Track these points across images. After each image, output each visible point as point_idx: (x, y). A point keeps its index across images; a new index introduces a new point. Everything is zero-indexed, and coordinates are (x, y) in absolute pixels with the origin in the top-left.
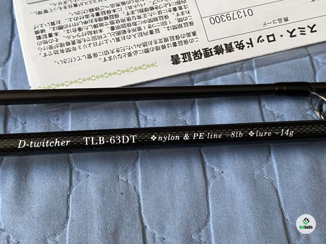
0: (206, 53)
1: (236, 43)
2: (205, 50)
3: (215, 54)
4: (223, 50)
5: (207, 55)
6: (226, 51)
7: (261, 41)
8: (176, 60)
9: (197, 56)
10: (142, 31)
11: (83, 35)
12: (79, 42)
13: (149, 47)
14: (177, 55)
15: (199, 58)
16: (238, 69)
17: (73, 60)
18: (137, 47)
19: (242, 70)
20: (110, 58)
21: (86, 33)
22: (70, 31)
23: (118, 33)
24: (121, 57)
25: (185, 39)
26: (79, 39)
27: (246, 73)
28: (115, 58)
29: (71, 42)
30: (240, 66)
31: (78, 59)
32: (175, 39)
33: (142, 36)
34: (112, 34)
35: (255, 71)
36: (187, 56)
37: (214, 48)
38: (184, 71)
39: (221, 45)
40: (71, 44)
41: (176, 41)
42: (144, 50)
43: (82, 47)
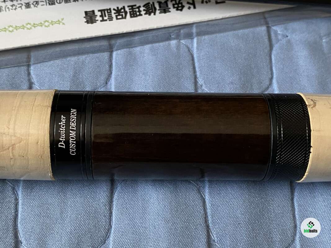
0: (133, 11)
1: (174, 2)
2: (132, 7)
3: (145, 14)
4: (155, 9)
5: (134, 14)
6: (159, 11)
7: (206, 2)
8: (91, 18)
9: (119, 15)
14: (93, 11)
15: (122, 18)
16: (173, 35)
19: (178, 37)
20: (0, 9)
24: (15, 9)
27: (183, 41)
28: (7, 10)
30: (176, 32)
35: (195, 40)
36: (107, 14)
37: (144, 6)
38: (101, 34)
39: (153, 3)
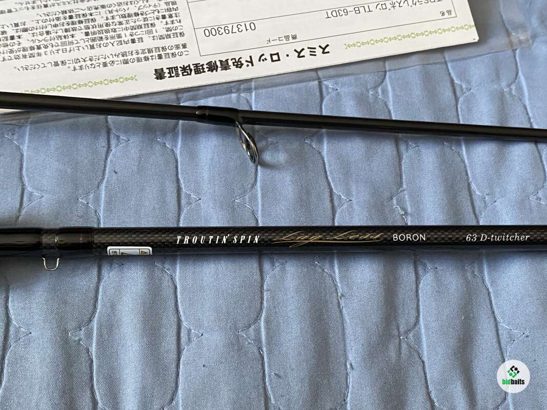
0: (197, 69)
1: (234, 61)
2: (196, 65)
3: (208, 71)
4: (217, 67)
5: (198, 71)
6: (221, 69)
7: (263, 60)
8: (160, 74)
9: (185, 72)
10: (122, 39)
11: (51, 40)
12: (46, 47)
13: (129, 57)
14: (162, 69)
15: (188, 75)
16: (233, 89)
17: (37, 66)
18: (114, 56)
19: (238, 90)
20: (81, 68)
21: (55, 37)
22: (36, 34)
23: (93, 40)
24: (94, 67)
25: (173, 51)
26: (46, 43)
27: (242, 95)
28: (87, 68)
29: (36, 47)
30: (236, 87)
31: (43, 65)
32: (161, 50)
33: (121, 44)
34: (86, 40)
35: (253, 94)
36: (174, 71)
37: (207, 64)
38: (169, 88)
39: (215, 61)
40: (35, 49)
41: (161, 53)
42: (122, 61)
43: (48, 53)
